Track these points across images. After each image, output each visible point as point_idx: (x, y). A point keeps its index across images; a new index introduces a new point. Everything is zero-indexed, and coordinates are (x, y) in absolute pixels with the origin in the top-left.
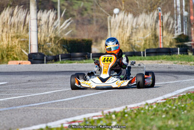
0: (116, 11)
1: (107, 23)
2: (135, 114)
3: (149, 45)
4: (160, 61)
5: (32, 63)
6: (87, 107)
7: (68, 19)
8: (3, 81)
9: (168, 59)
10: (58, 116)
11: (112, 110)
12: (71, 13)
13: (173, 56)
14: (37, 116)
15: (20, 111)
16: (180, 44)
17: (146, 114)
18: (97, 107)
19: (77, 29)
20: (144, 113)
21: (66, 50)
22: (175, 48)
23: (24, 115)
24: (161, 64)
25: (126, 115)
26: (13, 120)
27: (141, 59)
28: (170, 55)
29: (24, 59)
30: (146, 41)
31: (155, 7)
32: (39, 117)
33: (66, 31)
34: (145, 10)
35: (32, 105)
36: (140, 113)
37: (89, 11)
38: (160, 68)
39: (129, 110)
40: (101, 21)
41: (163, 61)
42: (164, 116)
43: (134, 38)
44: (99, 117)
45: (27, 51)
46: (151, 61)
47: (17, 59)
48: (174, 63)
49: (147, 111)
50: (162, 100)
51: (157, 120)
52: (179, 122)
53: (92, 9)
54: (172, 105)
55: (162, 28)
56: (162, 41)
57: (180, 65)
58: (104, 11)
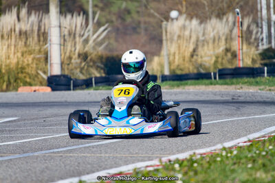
0: (174, 14)
1: (162, 33)
2: (208, 162)
3: (222, 63)
4: (238, 86)
5: (53, 90)
6: (136, 153)
7: (104, 25)
8: (12, 117)
9: (250, 84)
10: (95, 166)
11: (173, 158)
12: (109, 17)
13: (258, 79)
14: (65, 166)
15: (39, 159)
16: (267, 61)
17: (224, 163)
18: (151, 153)
19: (117, 41)
20: (221, 161)
21: (102, 71)
22: (259, 68)
23: (46, 165)
24: (241, 91)
25: (195, 165)
26: (30, 172)
27: (211, 84)
28: (254, 77)
29: (41, 84)
30: (217, 57)
32: (68, 167)
33: (100, 44)
35: (56, 150)
36: (215, 161)
37: (135, 16)
39: (199, 157)
40: (152, 29)
41: (243, 86)
42: (250, 166)
43: (201, 51)
44: (156, 168)
45: (45, 73)
46: (226, 86)
47: (30, 85)
48: (260, 90)
49: (225, 159)
50: (245, 142)
51: (240, 171)
52: (272, 173)
53: (138, 12)
54: (261, 149)
55: (240, 39)
56: (241, 58)
57: (268, 92)
58: (156, 14)
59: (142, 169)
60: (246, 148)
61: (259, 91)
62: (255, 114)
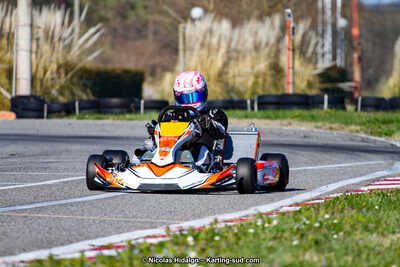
0: (196, 12)
1: (178, 38)
2: (236, 235)
3: (264, 85)
4: (285, 122)
5: (19, 116)
6: (134, 217)
7: (95, 25)
9: (303, 118)
10: (73, 233)
11: (186, 225)
12: (102, 13)
13: (315, 112)
14: (31, 232)
16: (328, 85)
17: (259, 237)
18: (155, 217)
19: (113, 47)
20: (255, 234)
21: (89, 91)
22: (317, 96)
23: (3, 229)
24: (289, 128)
25: (217, 238)
27: (247, 117)
28: (308, 109)
29: (3, 107)
30: (257, 77)
31: (279, 6)
32: (34, 234)
33: (91, 51)
34: (257, 13)
35: (19, 208)
36: (245, 234)
37: (141, 12)
38: (286, 136)
39: (222, 225)
40: (164, 32)
41: (292, 121)
42: (295, 243)
43: (232, 70)
44: (160, 239)
45: (9, 91)
46: (267, 121)
48: (317, 127)
49: (259, 231)
50: (291, 206)
51: (281, 249)
52: (328, 255)
53: (146, 7)
54: (313, 219)
55: (291, 52)
56: (291, 80)
57: (328, 131)
58: (171, 12)
59: (141, 241)
60: (291, 215)
61: (315, 130)
62: (307, 164)
